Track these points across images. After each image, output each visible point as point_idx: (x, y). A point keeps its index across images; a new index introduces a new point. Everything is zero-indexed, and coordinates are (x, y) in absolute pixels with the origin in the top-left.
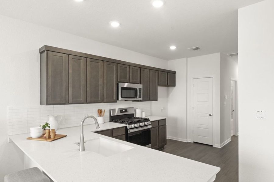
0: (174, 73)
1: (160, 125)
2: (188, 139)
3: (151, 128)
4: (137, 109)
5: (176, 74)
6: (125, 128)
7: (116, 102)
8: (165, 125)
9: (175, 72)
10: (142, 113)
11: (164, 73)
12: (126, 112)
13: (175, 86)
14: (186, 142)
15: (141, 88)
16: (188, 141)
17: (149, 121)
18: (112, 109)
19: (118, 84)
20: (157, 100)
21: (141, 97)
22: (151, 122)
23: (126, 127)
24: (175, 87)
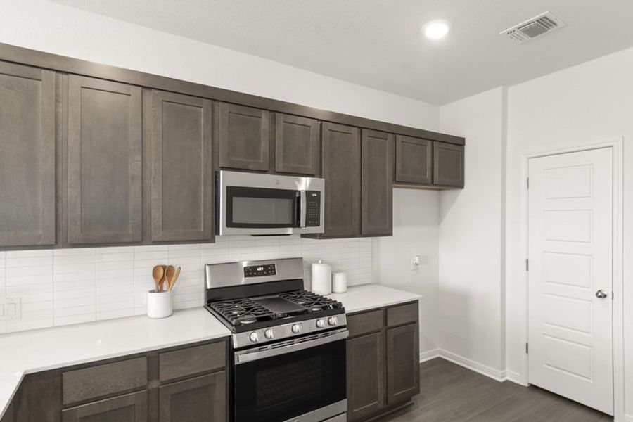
0: (459, 143)
1: (389, 325)
2: (507, 370)
3: (349, 338)
4: (316, 262)
5: (465, 147)
6: (224, 343)
7: (212, 241)
8: (414, 322)
9: (464, 139)
10: (332, 275)
11: (418, 141)
12: (268, 274)
13: (461, 186)
14: (501, 380)
15: (318, 193)
16: (508, 378)
17: (342, 311)
18: (209, 265)
19: (216, 177)
20: (390, 234)
21: (318, 225)
22: (348, 315)
23: (230, 338)
24: (463, 191)
